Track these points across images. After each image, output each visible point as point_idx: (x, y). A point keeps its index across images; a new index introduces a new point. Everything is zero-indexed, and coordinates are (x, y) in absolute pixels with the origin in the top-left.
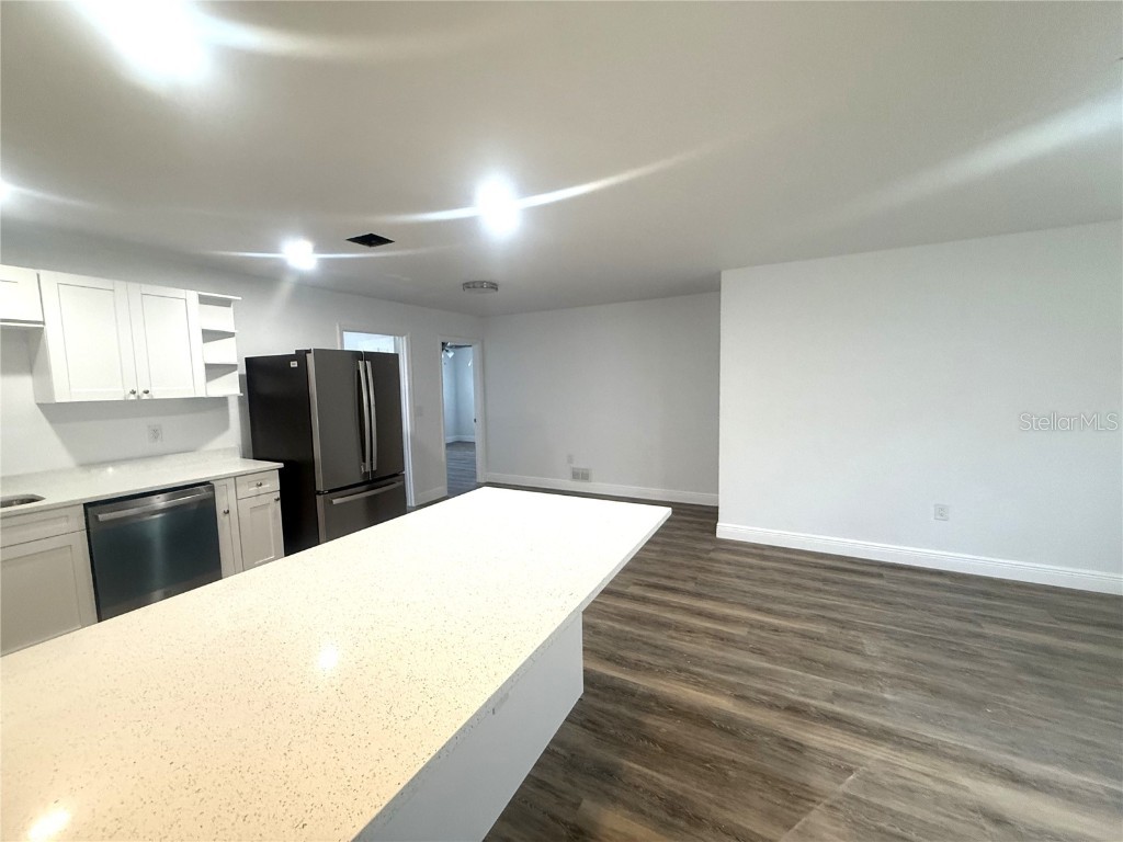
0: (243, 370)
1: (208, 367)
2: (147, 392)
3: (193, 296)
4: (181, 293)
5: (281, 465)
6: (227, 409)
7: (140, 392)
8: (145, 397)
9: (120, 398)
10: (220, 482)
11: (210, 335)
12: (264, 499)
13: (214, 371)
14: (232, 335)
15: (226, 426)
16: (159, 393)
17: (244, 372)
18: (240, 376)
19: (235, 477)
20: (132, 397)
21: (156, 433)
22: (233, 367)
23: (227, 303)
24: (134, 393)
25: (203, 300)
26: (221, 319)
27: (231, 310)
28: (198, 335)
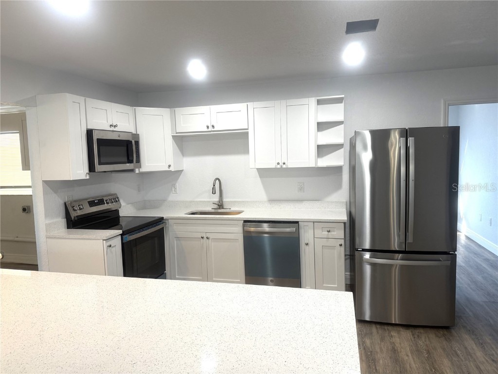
1: (320, 147)
2: (284, 164)
3: (313, 101)
4: (304, 101)
6: (341, 175)
7: (281, 164)
8: (284, 166)
9: (273, 166)
10: (306, 224)
11: (322, 126)
12: (332, 242)
14: (341, 123)
16: (293, 164)
19: (314, 222)
20: (279, 166)
23: (339, 101)
24: (278, 164)
25: (319, 102)
26: (335, 113)
27: (342, 105)
28: (314, 127)
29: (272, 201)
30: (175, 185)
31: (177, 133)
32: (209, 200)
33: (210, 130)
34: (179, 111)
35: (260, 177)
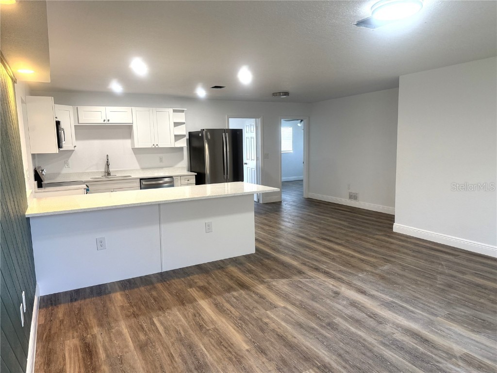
0: (187, 137)
1: (176, 136)
2: (157, 145)
3: (171, 110)
4: (167, 110)
5: (196, 174)
6: (183, 152)
7: (155, 145)
8: (157, 147)
9: (150, 147)
10: (176, 177)
11: (176, 124)
13: (178, 137)
14: (184, 123)
15: (182, 159)
16: (161, 145)
17: (188, 138)
18: (187, 139)
19: (181, 176)
20: (153, 147)
21: (161, 160)
22: (184, 136)
23: (183, 111)
24: (153, 145)
25: (174, 111)
26: (181, 117)
27: (184, 113)
28: (172, 125)
29: (143, 169)
30: (67, 161)
31: (79, 123)
32: (97, 171)
33: (105, 122)
34: (81, 108)
35: (135, 154)
